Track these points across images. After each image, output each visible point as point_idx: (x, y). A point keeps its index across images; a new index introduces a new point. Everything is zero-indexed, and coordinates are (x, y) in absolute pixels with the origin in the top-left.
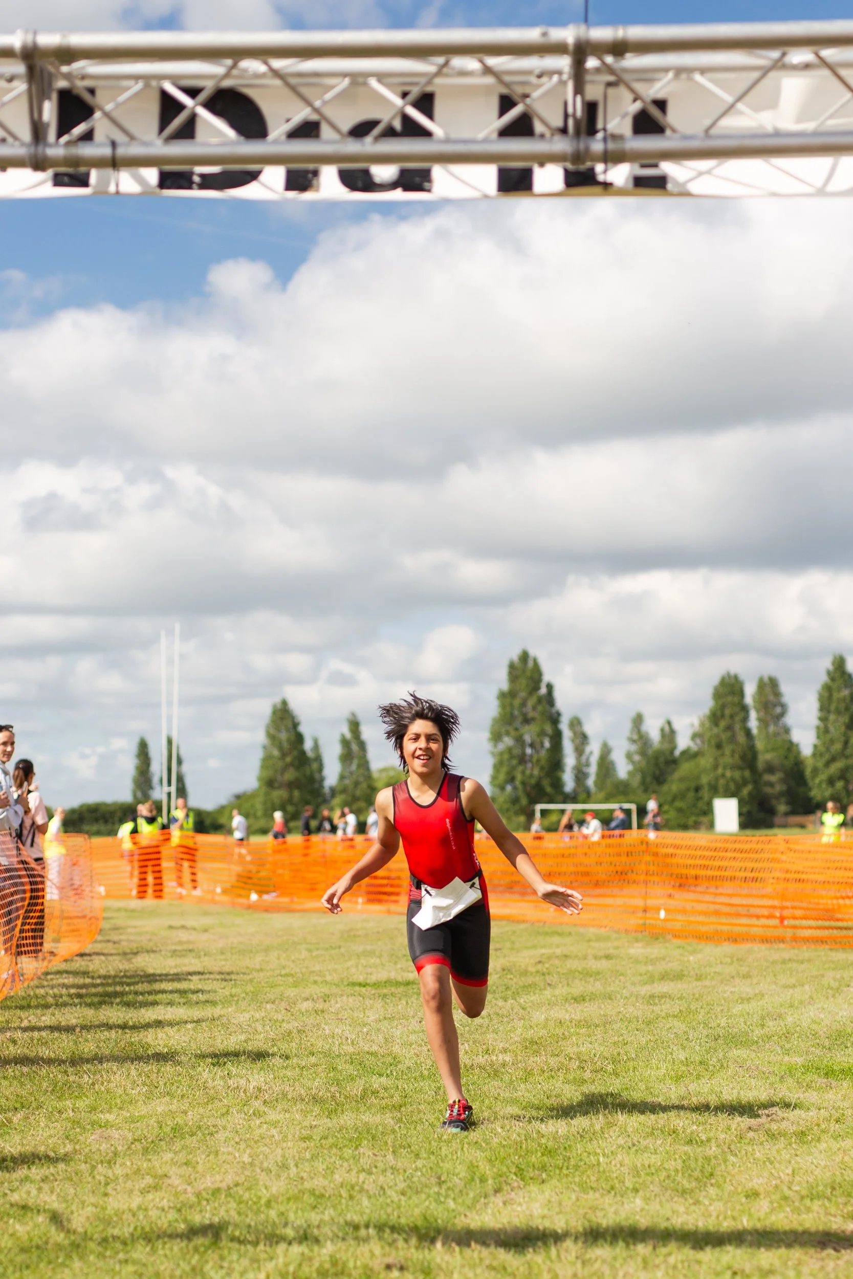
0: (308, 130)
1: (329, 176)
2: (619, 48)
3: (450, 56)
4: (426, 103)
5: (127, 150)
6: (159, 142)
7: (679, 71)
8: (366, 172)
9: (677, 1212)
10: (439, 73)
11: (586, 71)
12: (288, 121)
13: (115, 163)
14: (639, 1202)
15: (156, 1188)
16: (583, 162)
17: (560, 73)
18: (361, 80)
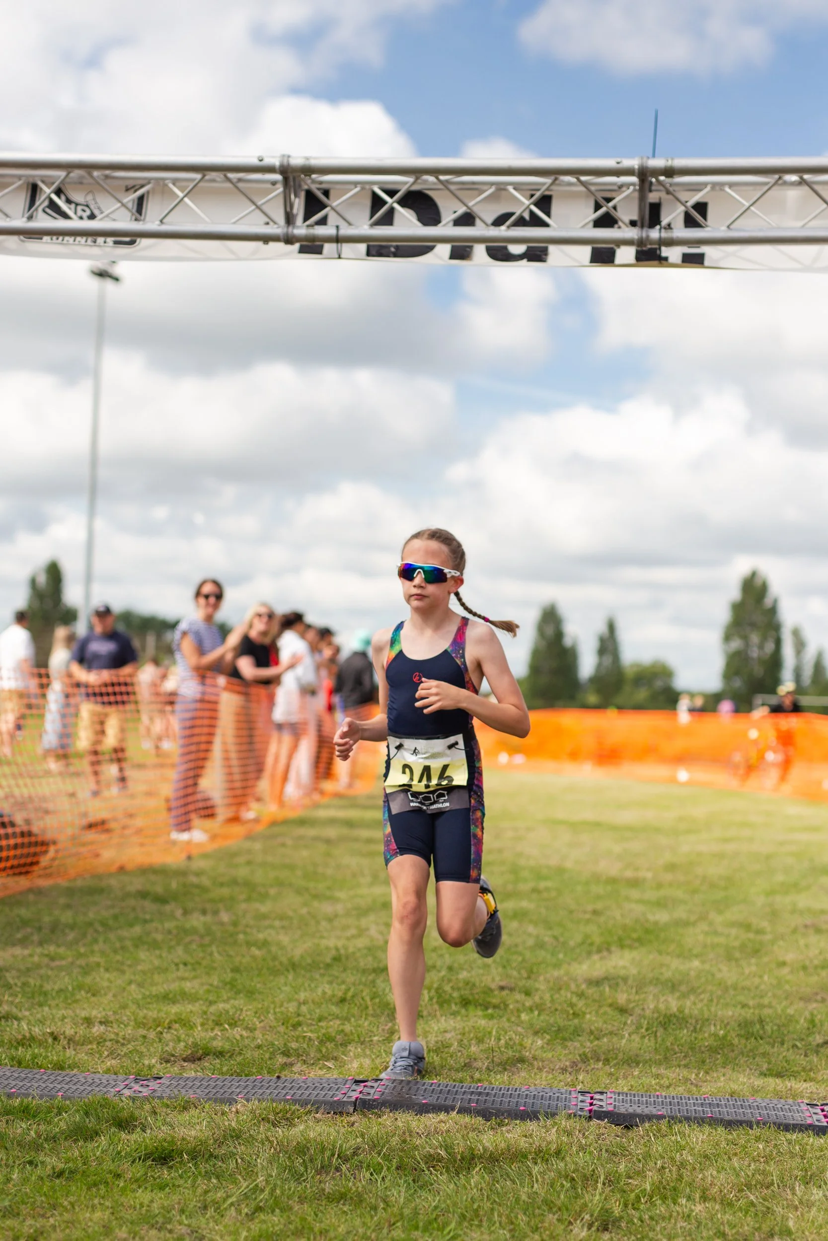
0: (467, 219)
1: (480, 251)
2: (670, 172)
3: (558, 176)
4: (545, 203)
5: (345, 231)
6: (366, 227)
7: (714, 185)
8: (506, 248)
9: (720, 970)
10: (552, 184)
11: (651, 183)
12: (455, 212)
13: (338, 239)
14: (696, 963)
15: (359, 936)
16: (645, 246)
17: (633, 184)
18: (502, 187)
